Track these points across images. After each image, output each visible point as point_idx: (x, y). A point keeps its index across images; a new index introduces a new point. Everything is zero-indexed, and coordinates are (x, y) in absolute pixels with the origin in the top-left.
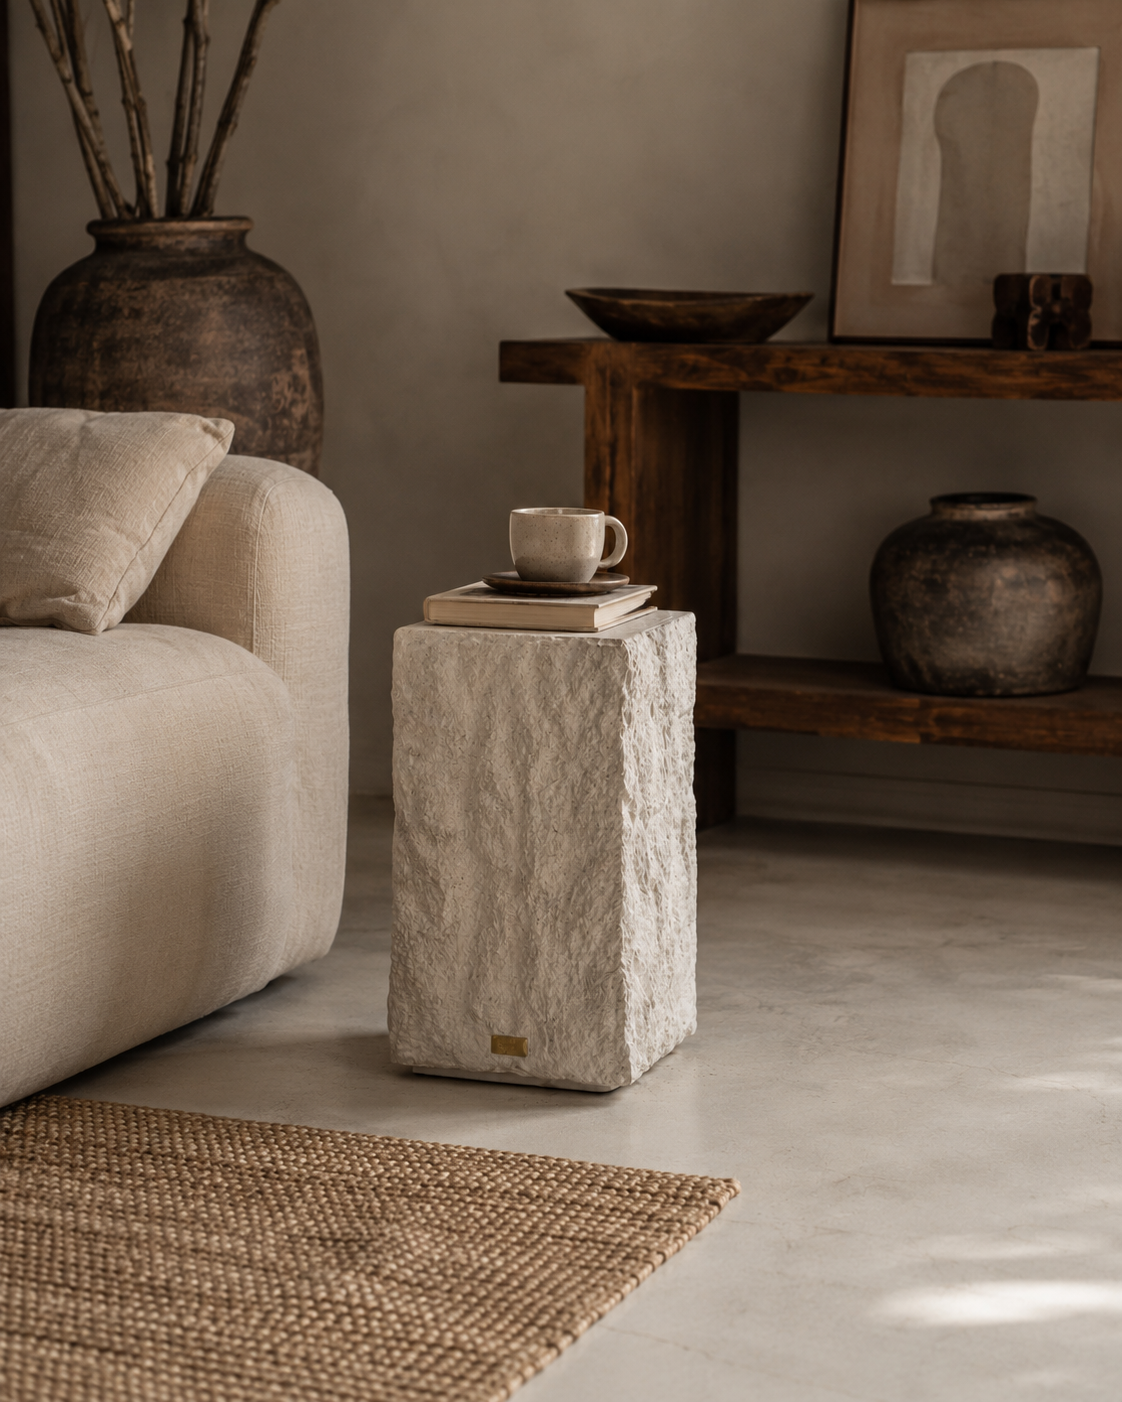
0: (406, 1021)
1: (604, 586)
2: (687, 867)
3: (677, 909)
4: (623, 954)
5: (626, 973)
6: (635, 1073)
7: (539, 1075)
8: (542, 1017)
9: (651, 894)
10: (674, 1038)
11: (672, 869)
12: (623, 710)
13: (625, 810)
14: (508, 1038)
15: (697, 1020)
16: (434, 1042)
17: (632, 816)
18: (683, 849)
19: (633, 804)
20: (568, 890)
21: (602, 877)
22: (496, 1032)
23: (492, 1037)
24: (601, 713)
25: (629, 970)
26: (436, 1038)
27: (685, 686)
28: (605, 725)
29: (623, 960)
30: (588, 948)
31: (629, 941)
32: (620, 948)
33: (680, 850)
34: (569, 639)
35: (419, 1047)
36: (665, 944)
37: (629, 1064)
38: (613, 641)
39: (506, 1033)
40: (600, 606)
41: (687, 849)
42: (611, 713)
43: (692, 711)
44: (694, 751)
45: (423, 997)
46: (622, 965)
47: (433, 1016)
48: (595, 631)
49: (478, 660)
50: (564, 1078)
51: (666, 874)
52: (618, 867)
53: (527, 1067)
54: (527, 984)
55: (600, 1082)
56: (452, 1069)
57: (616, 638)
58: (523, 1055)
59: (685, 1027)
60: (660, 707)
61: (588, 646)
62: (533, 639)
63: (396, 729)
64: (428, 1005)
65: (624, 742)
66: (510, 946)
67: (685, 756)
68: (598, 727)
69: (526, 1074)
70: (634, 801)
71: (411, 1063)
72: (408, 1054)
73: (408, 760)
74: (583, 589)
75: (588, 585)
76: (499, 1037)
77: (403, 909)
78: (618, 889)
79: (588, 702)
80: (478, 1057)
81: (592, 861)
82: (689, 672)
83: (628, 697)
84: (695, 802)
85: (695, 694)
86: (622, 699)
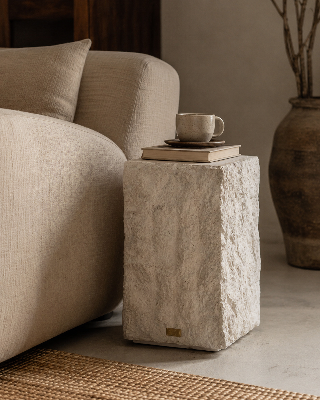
0: (130, 322)
1: (215, 144)
2: (255, 259)
3: (249, 276)
4: (221, 295)
5: (223, 303)
6: (228, 344)
7: (186, 344)
8: (188, 321)
9: (235, 270)
10: (248, 328)
11: (247, 260)
12: (221, 195)
13: (222, 236)
14: (173, 329)
15: (260, 320)
16: (142, 331)
17: (226, 239)
18: (253, 252)
19: (226, 234)
20: (198, 269)
21: (212, 264)
22: (168, 327)
23: (166, 329)
24: (212, 196)
25: (224, 302)
26: (143, 329)
27: (253, 186)
28: (213, 201)
29: (222, 298)
30: (207, 293)
31: (224, 290)
32: (220, 293)
33: (252, 252)
34: (197, 166)
35: (136, 332)
36: (243, 290)
37: (225, 340)
38: (217, 167)
39: (172, 327)
40: (210, 152)
41: (255, 252)
42: (216, 197)
43: (258, 196)
44: (259, 212)
45: (136, 312)
46: (221, 300)
47: (141, 320)
48: (209, 162)
49: (160, 175)
50: (197, 346)
51: (244, 262)
52: (219, 260)
53: (181, 341)
54: (181, 307)
55: (212, 347)
56: (150, 341)
57: (218, 165)
58: (180, 337)
59: (254, 323)
60: (240, 194)
61: (206, 169)
62: (183, 166)
63: (125, 203)
64: (139, 315)
65: (221, 208)
66: (174, 292)
67: (253, 214)
68: (210, 202)
69: (181, 344)
70: (226, 233)
71: (132, 339)
72: (130, 335)
73: (130, 216)
74: (206, 145)
75: (207, 143)
76: (169, 329)
77: (128, 276)
78: (219, 269)
79: (206, 192)
80: (161, 338)
81: (209, 257)
82: (256, 180)
83: (223, 190)
84: (259, 233)
85: (259, 189)
86: (221, 191)
